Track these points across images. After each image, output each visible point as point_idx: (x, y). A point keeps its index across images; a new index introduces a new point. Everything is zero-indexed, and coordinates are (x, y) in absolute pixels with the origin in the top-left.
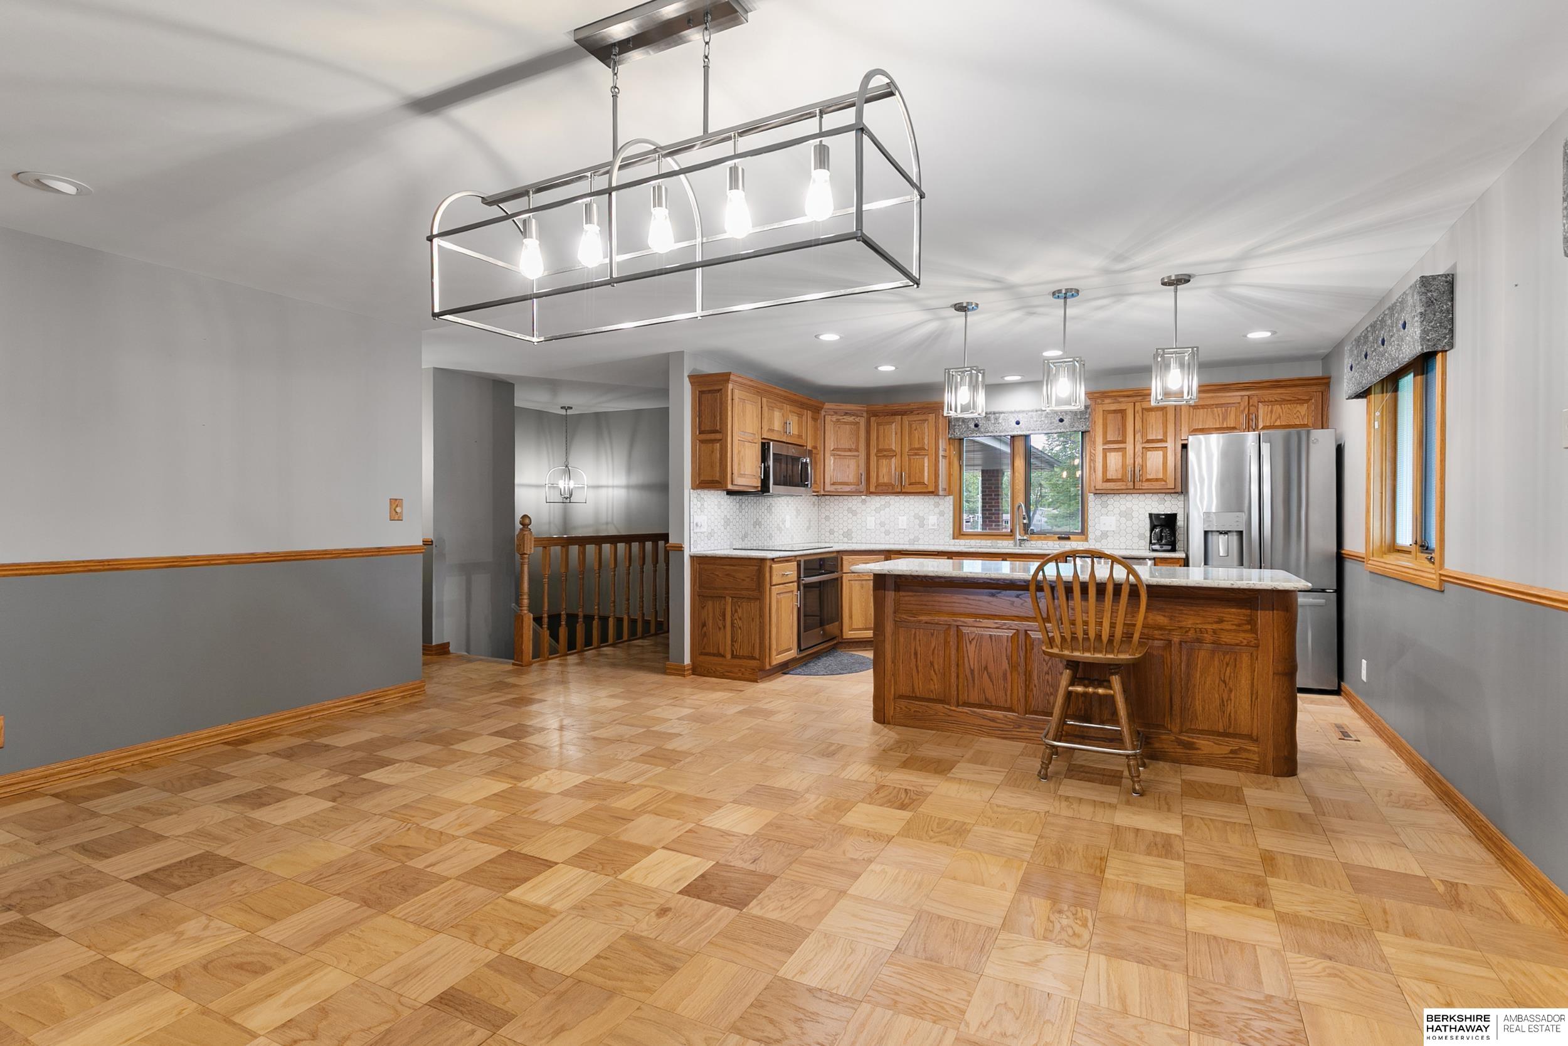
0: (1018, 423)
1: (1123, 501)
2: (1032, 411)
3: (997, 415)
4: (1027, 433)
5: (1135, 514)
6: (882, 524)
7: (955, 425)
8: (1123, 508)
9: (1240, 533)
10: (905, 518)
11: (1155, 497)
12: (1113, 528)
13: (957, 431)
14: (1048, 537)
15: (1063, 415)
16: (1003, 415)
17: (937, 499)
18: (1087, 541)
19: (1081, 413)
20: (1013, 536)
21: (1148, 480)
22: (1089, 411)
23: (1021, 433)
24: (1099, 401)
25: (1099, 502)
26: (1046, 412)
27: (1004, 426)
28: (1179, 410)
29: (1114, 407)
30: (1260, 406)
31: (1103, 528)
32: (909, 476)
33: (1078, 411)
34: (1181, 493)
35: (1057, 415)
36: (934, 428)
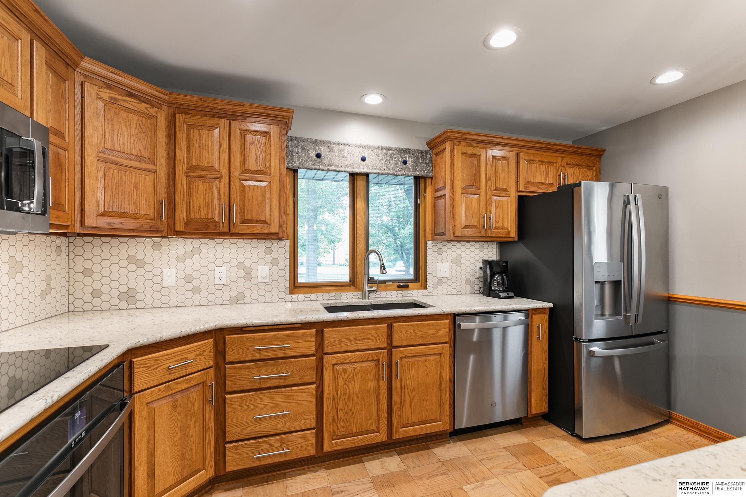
0: (363, 159)
1: (454, 249)
2: (378, 148)
3: (342, 146)
4: (368, 171)
5: (463, 261)
6: (188, 279)
7: (293, 152)
8: (454, 255)
10: (224, 269)
11: (477, 245)
12: (447, 275)
13: (295, 159)
14: (387, 286)
15: (406, 157)
16: (348, 147)
17: (268, 244)
18: (426, 289)
19: (422, 157)
20: (353, 285)
21: (496, 228)
22: (429, 156)
23: (366, 171)
24: (457, 143)
25: (435, 249)
26: (390, 152)
27: (349, 160)
28: (518, 162)
29: (470, 150)
30: (567, 167)
31: (439, 275)
32: (242, 210)
33: (420, 155)
34: (515, 242)
35: (401, 156)
36: (278, 146)
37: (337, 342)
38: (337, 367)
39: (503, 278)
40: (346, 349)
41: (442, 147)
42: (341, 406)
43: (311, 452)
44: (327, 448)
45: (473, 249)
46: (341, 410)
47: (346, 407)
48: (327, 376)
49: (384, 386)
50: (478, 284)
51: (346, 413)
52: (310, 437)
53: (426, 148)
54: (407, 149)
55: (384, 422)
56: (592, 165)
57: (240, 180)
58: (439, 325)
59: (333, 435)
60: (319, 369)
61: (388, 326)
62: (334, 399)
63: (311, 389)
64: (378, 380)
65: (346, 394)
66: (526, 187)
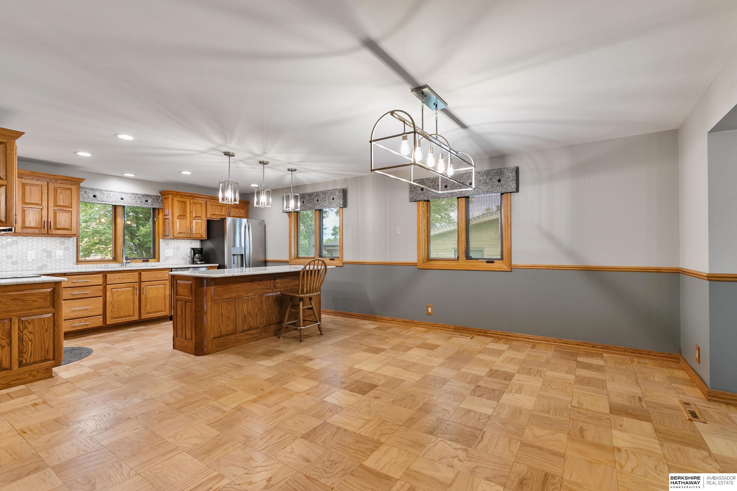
0: (122, 199)
1: (175, 243)
2: (131, 194)
3: (109, 192)
4: (125, 205)
5: (180, 248)
6: (9, 257)
8: (176, 246)
9: (242, 255)
10: (33, 252)
11: (188, 241)
12: (172, 255)
14: (136, 261)
15: (147, 198)
16: (113, 193)
17: (62, 239)
18: (159, 262)
19: (157, 199)
20: (115, 260)
21: (195, 234)
22: (160, 198)
23: (123, 204)
24: (175, 196)
25: (165, 243)
26: (138, 196)
27: (114, 199)
28: (206, 205)
29: (182, 199)
30: (231, 208)
31: (167, 255)
32: (55, 223)
33: (155, 198)
34: (206, 240)
35: (144, 198)
36: (76, 195)
37: (113, 279)
38: (113, 290)
39: (199, 255)
40: (118, 283)
41: (167, 196)
42: (115, 305)
43: (101, 324)
44: (108, 322)
45: (186, 243)
46: (115, 307)
47: (118, 306)
48: (108, 293)
49: (137, 298)
50: (189, 259)
51: (118, 308)
52: (101, 318)
53: (159, 195)
54: (148, 195)
55: (137, 312)
56: (244, 207)
57: (54, 209)
58: (164, 273)
59: (111, 318)
60: (104, 291)
61: (139, 273)
62: (112, 303)
63: (101, 299)
64: (134, 295)
65: (118, 301)
66: (210, 216)
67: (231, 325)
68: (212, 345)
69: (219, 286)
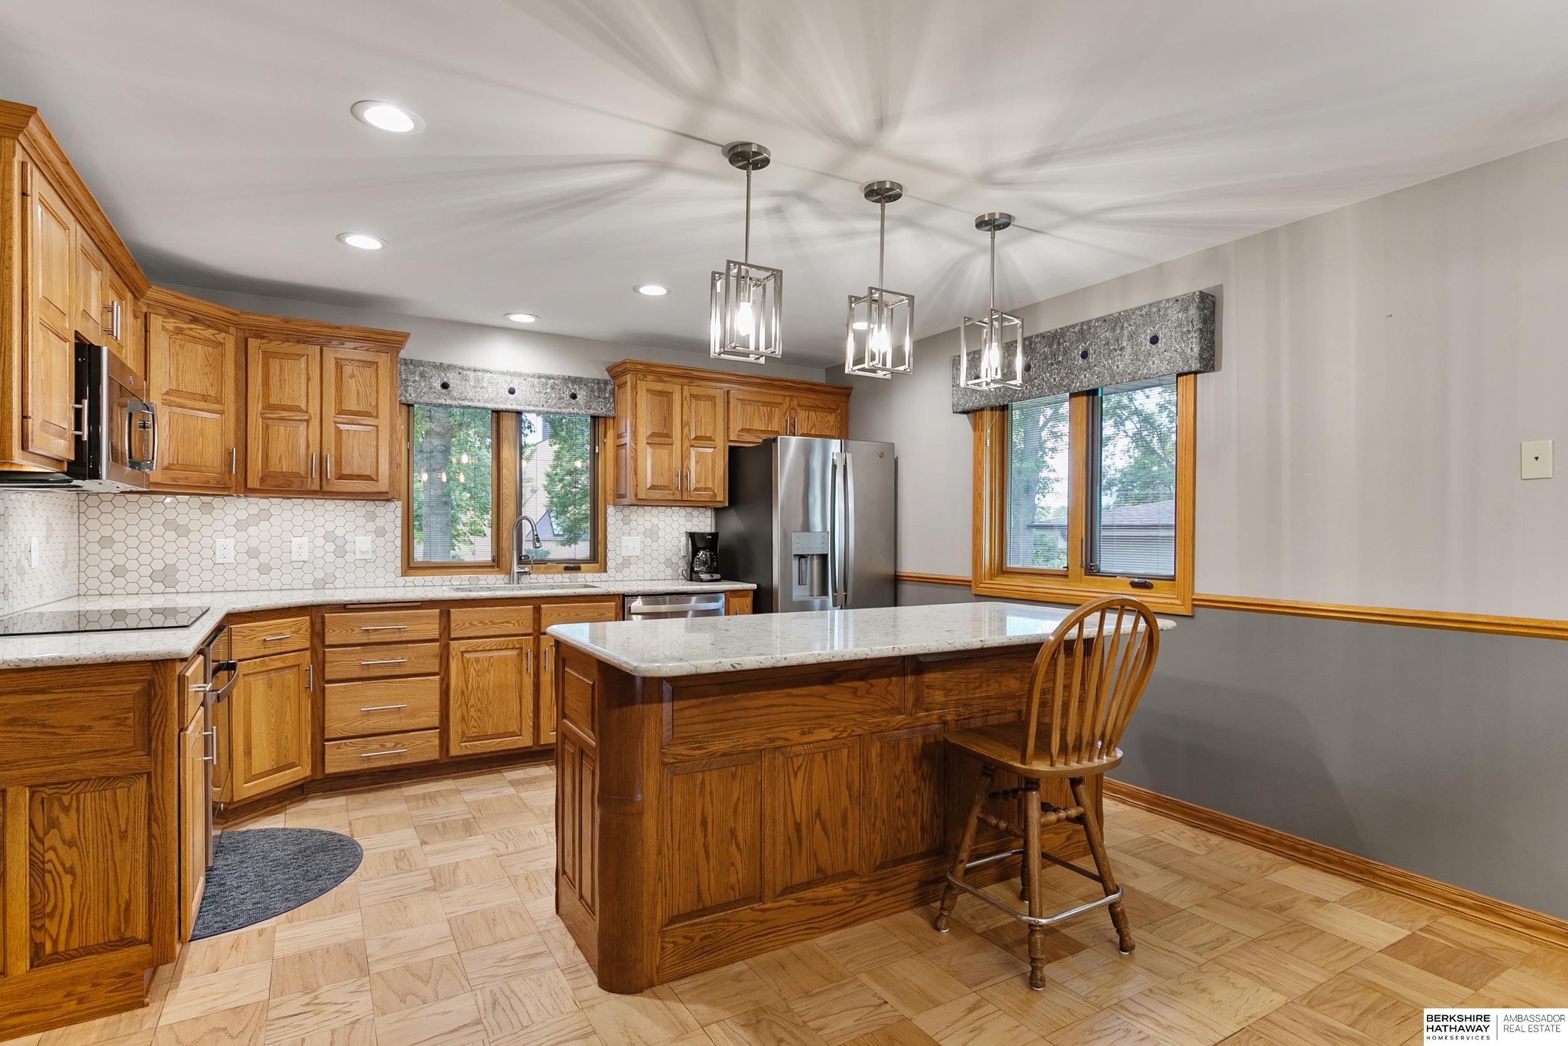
0: (512, 392)
1: (648, 516)
2: (533, 376)
3: (479, 373)
4: (519, 408)
5: (661, 533)
6: (253, 553)
7: (407, 380)
8: (648, 525)
9: (823, 558)
10: (305, 540)
12: (637, 553)
13: (411, 390)
14: (549, 568)
15: (575, 389)
16: (489, 375)
17: (370, 506)
18: (606, 572)
19: (600, 389)
20: (498, 566)
21: (696, 489)
22: (609, 388)
23: (515, 407)
24: (642, 377)
25: (620, 516)
26: (552, 381)
27: (491, 393)
28: (728, 402)
29: (659, 387)
30: (799, 409)
31: (626, 553)
32: (338, 463)
33: (596, 386)
34: (725, 507)
35: (568, 387)
36: (388, 380)
37: (467, 624)
38: (466, 655)
39: (706, 555)
40: (479, 634)
41: (623, 379)
42: (472, 702)
43: (434, 754)
44: (454, 751)
45: (676, 517)
46: (472, 706)
47: (479, 704)
48: (454, 666)
49: (528, 681)
50: (683, 566)
51: (480, 711)
52: (434, 737)
53: (606, 376)
54: (576, 378)
55: (529, 723)
56: (835, 407)
57: (335, 422)
58: (602, 608)
59: (462, 737)
60: (444, 658)
61: (534, 608)
62: (463, 694)
63: (435, 681)
64: (520, 673)
65: (479, 688)
66: (739, 436)
67: (739, 867)
68: (663, 948)
69: (694, 702)
